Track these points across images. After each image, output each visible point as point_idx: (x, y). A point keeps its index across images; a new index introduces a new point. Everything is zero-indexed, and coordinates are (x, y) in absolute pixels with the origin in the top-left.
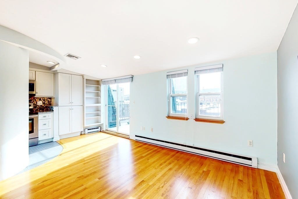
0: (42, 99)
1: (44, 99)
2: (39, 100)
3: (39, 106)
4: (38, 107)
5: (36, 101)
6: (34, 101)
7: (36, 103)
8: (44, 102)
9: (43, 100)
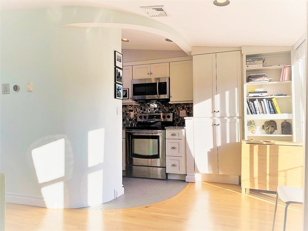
0: (185, 106)
1: (188, 106)
2: (182, 109)
3: (182, 119)
4: (180, 119)
5: (178, 109)
6: (175, 110)
7: (178, 114)
8: (188, 111)
9: (187, 109)
